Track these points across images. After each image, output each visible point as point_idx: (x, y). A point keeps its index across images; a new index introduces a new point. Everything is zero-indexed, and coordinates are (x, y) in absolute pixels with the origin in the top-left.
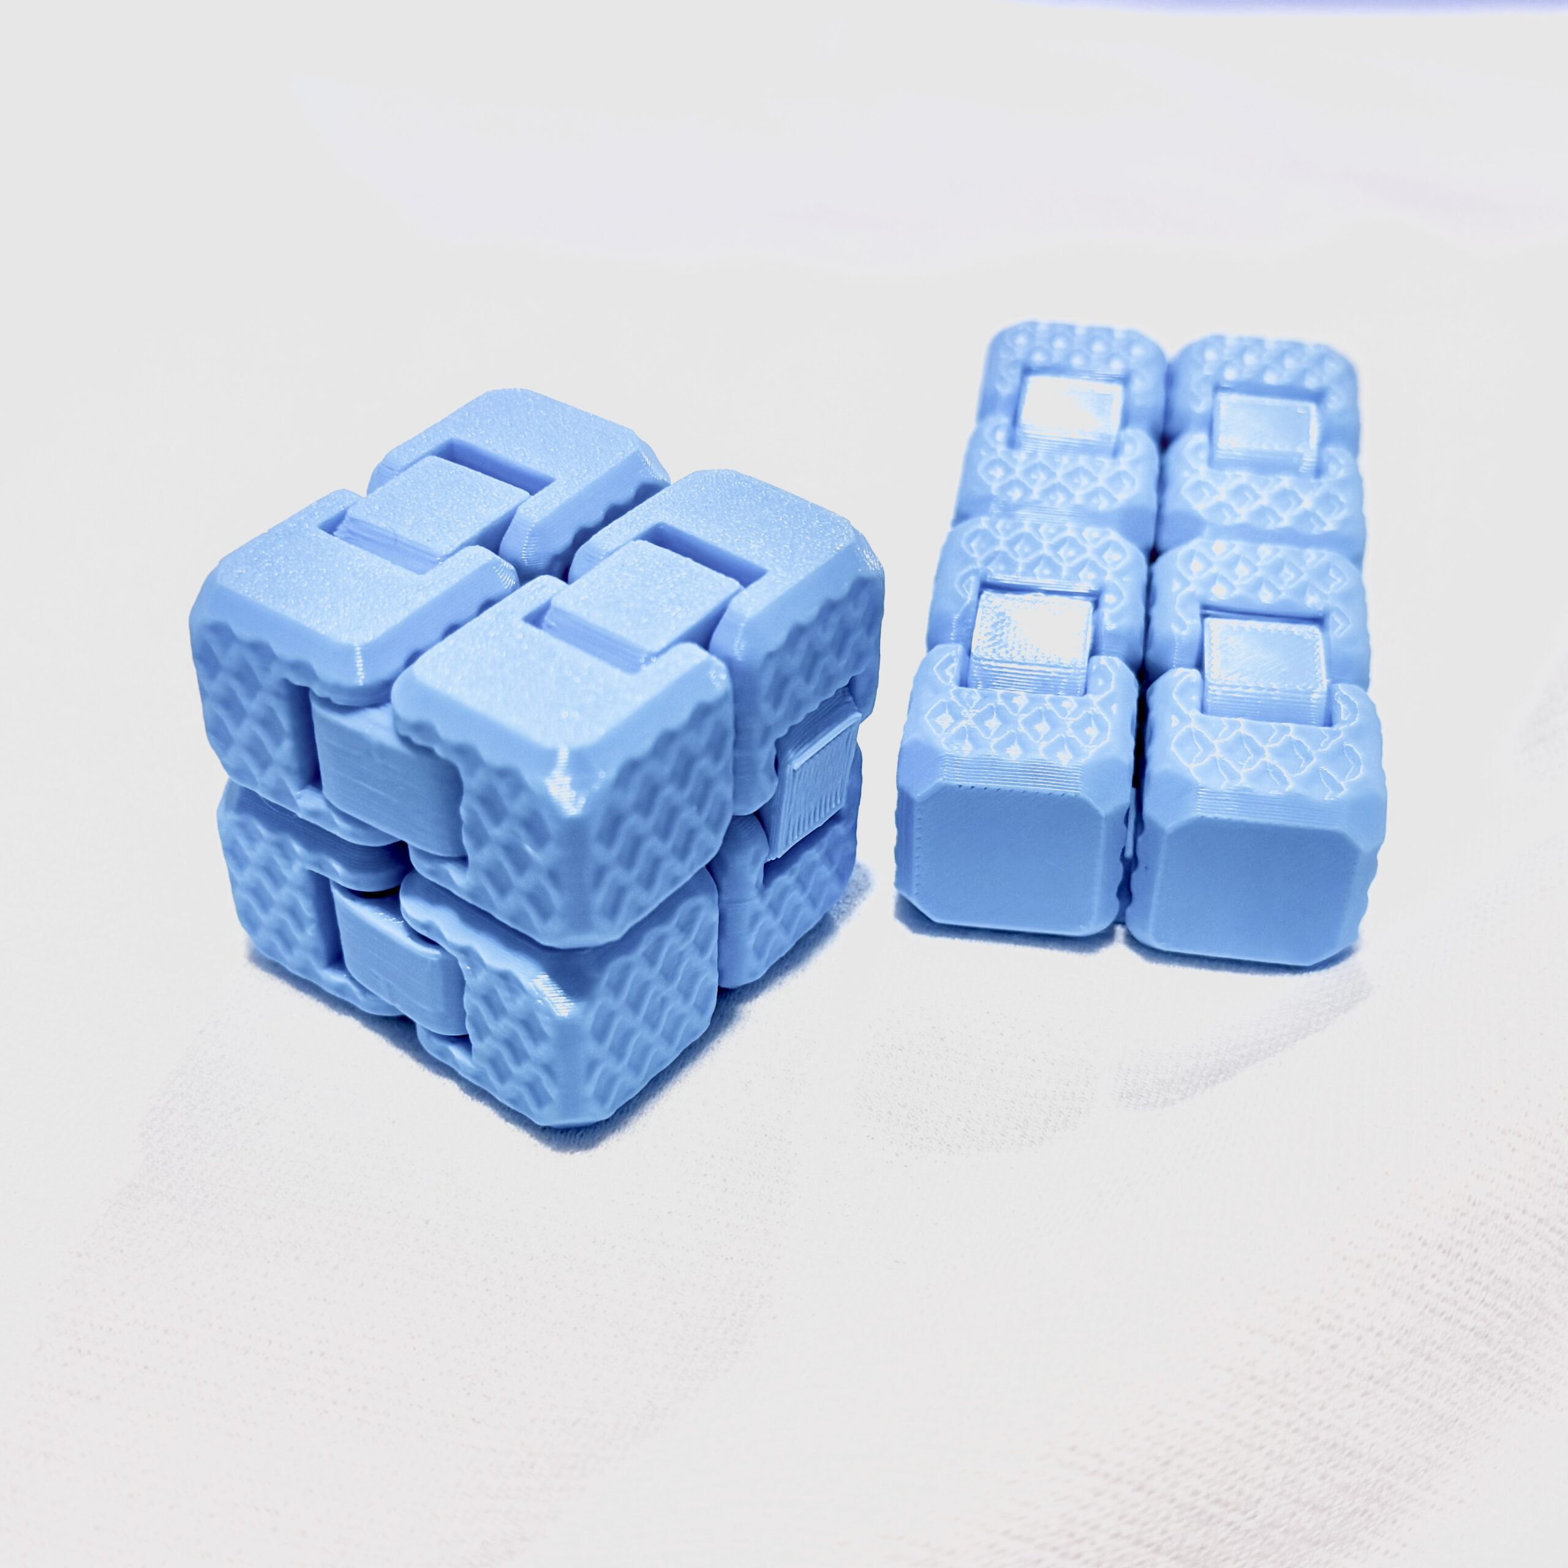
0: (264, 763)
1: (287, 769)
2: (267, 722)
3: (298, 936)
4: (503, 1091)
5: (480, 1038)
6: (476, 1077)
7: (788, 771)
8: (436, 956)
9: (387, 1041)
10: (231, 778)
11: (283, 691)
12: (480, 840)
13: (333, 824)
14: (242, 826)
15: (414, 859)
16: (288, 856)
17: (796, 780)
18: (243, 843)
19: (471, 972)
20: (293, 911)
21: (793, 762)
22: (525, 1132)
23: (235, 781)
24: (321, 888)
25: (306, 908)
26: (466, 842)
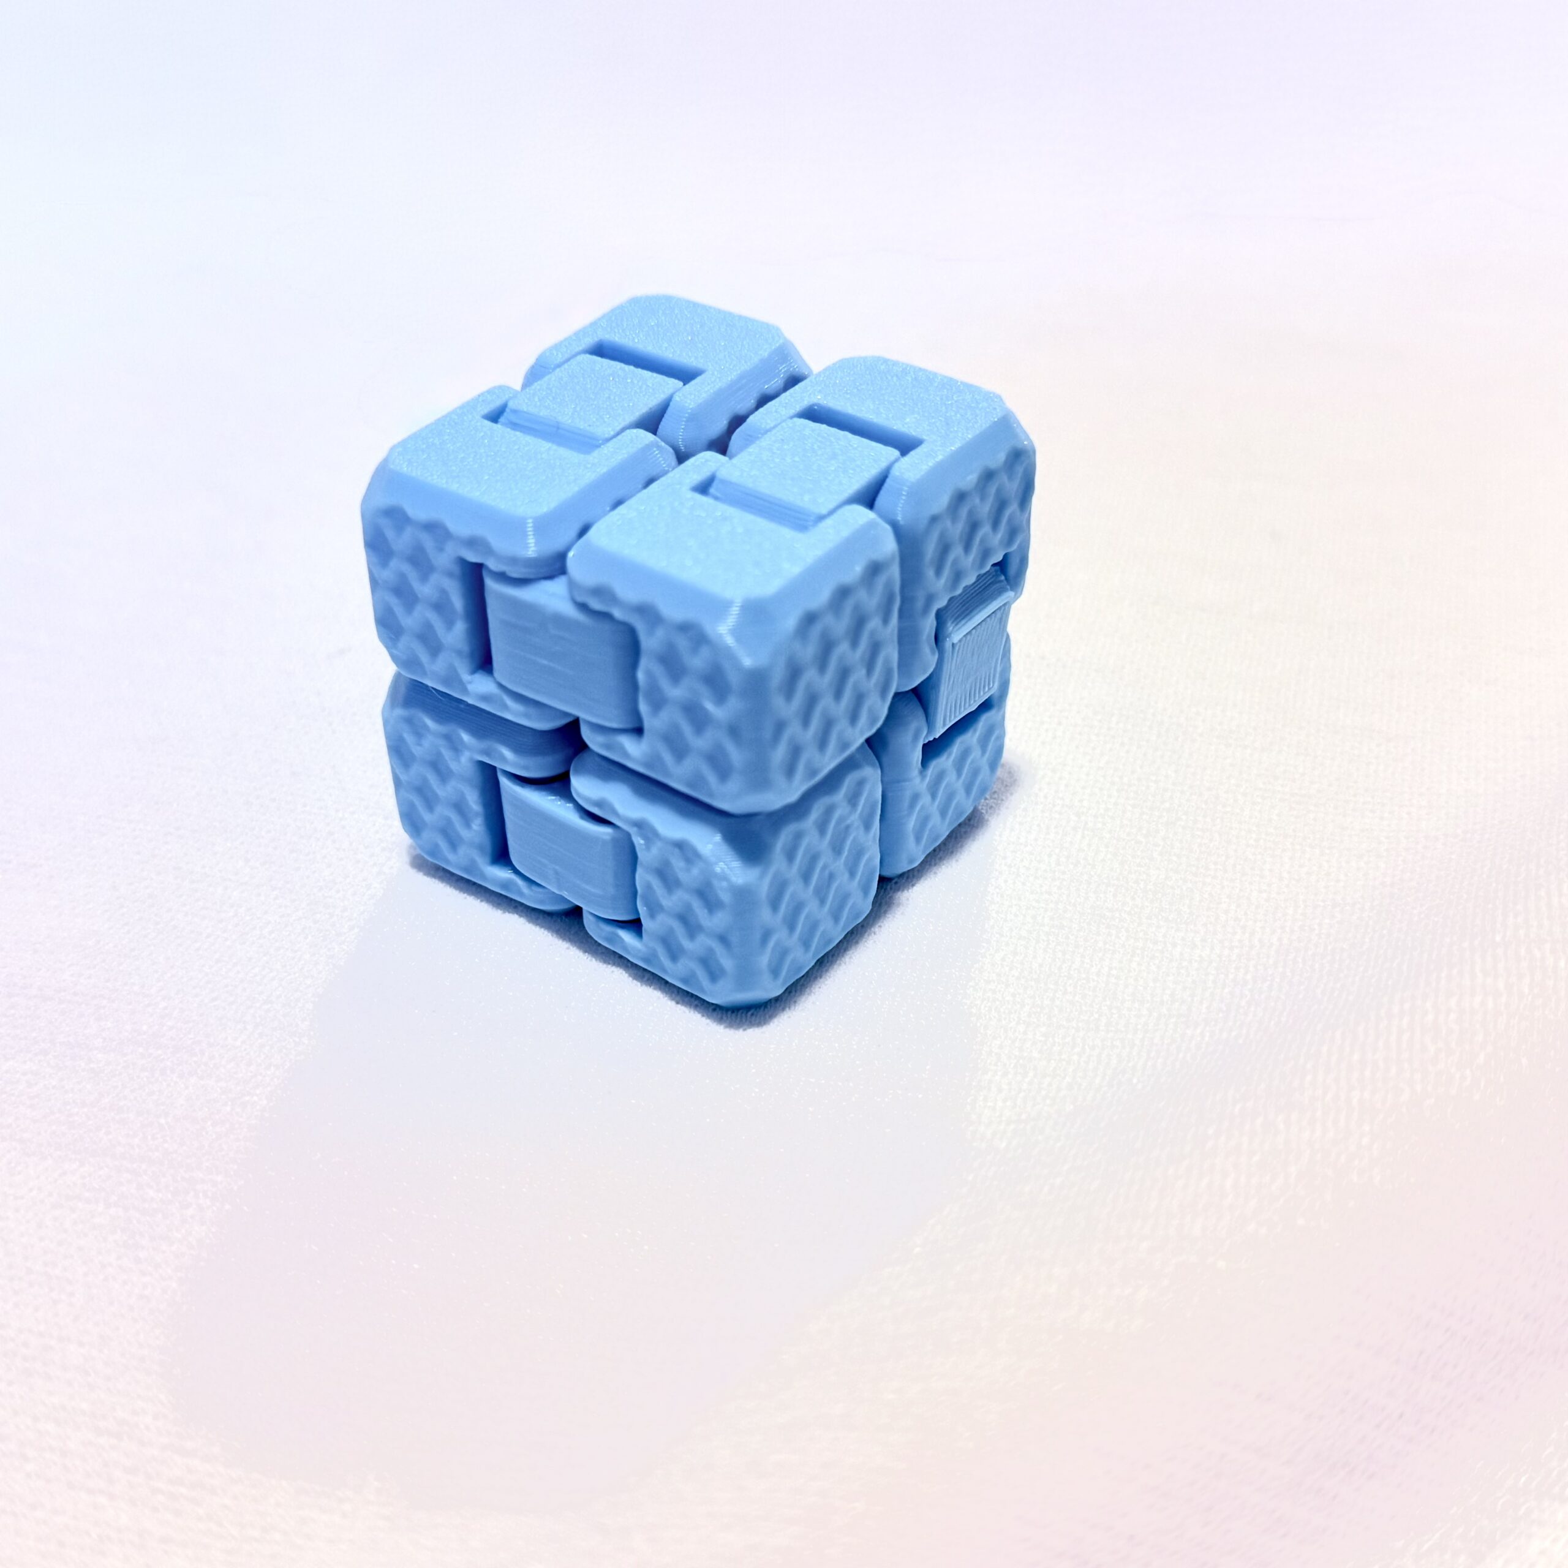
0: (435, 648)
1: (459, 653)
2: (441, 606)
3: (465, 833)
4: (673, 972)
5: (652, 915)
6: (646, 960)
7: (948, 645)
8: (608, 834)
9: (552, 935)
10: (399, 670)
11: (457, 570)
12: (658, 704)
13: (505, 707)
14: (409, 721)
15: (586, 734)
16: (456, 747)
17: (955, 655)
18: (409, 738)
19: (644, 847)
20: (459, 807)
21: (952, 635)
22: (696, 1013)
23: (403, 673)
24: (489, 778)
25: (473, 801)
26: (643, 708)
